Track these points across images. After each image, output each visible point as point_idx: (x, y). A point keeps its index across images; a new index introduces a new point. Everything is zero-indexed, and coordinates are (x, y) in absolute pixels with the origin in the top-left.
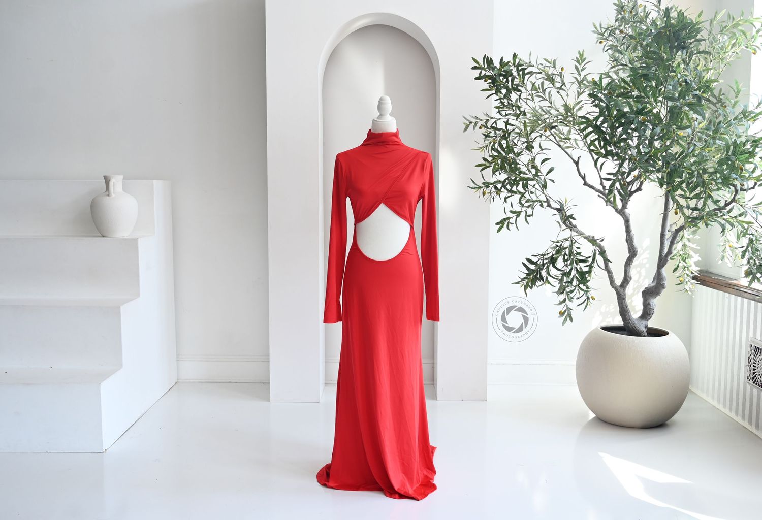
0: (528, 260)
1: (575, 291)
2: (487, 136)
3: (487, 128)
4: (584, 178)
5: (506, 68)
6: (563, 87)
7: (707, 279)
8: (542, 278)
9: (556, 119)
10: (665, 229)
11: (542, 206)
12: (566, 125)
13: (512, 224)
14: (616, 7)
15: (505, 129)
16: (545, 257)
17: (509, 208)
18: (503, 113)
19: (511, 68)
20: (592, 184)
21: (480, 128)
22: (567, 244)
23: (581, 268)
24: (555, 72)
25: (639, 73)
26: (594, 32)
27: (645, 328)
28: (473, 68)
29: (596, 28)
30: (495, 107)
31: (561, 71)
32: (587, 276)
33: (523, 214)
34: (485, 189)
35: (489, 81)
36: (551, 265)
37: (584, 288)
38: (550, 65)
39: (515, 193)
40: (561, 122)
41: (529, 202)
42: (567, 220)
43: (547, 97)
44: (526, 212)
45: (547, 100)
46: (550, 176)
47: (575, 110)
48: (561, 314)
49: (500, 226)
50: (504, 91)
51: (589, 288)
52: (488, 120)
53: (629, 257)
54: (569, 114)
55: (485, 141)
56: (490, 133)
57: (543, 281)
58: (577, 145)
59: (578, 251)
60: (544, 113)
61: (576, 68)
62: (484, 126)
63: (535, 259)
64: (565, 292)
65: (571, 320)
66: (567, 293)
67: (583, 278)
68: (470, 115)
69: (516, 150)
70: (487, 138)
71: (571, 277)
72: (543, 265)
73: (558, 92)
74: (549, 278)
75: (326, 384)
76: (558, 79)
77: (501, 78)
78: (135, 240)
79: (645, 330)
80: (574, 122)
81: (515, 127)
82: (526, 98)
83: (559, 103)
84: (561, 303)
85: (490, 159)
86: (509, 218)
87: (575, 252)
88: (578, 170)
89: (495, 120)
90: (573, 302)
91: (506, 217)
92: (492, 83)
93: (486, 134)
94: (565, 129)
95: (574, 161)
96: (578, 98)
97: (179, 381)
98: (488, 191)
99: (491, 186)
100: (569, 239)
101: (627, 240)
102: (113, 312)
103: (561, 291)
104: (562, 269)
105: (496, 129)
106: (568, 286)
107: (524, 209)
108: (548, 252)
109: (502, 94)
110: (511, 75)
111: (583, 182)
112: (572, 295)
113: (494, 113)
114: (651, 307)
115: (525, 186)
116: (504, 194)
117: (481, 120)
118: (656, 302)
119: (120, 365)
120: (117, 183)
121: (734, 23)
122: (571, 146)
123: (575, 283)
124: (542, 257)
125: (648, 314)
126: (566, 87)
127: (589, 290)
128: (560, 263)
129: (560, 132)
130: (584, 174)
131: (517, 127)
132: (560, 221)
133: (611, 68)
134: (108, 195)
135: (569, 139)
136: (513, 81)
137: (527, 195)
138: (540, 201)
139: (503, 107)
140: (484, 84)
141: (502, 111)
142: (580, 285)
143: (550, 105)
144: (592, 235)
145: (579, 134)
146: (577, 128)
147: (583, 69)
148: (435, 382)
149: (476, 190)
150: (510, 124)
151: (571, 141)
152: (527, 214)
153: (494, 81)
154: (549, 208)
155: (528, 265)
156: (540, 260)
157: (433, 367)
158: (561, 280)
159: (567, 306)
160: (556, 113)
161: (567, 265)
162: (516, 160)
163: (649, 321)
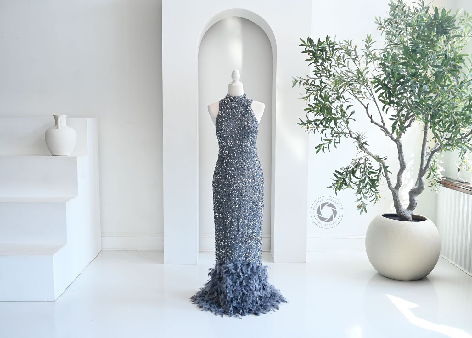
0: (337, 171)
1: (368, 192)
2: (308, 90)
3: (308, 85)
4: (371, 118)
5: (322, 46)
6: (357, 58)
7: (448, 183)
8: (346, 184)
9: (352, 79)
10: (424, 151)
11: (345, 136)
12: (359, 83)
13: (326, 148)
14: (390, 7)
15: (320, 85)
16: (348, 170)
17: (324, 137)
18: (319, 75)
19: (326, 45)
20: (376, 122)
21: (303, 85)
22: (362, 161)
23: (372, 177)
24: (352, 49)
25: (409, 50)
26: (376, 23)
27: (411, 215)
28: (301, 45)
29: (377, 20)
30: (313, 71)
31: (355, 48)
32: (376, 182)
33: (333, 141)
34: (309, 125)
35: (311, 54)
36: (352, 175)
37: (374, 190)
38: (347, 44)
39: (328, 127)
40: (355, 81)
41: (336, 133)
42: (362, 146)
43: (346, 64)
44: (335, 140)
45: (346, 67)
46: (352, 117)
47: (364, 73)
48: (359, 207)
49: (318, 149)
50: (320, 61)
51: (377, 190)
52: (308, 80)
53: (400, 169)
54: (360, 76)
55: (307, 93)
56: (310, 88)
57: (347, 186)
58: (366, 96)
59: (370, 166)
60: (344, 75)
61: (366, 46)
62: (306, 84)
63: (341, 171)
65: (366, 211)
66: (363, 193)
67: (373, 183)
68: (297, 76)
69: (330, 100)
70: (308, 91)
71: (366, 183)
73: (354, 62)
74: (351, 184)
75: (200, 252)
76: (353, 53)
77: (319, 52)
78: (75, 158)
79: (411, 217)
80: (363, 81)
81: (326, 84)
82: (334, 66)
83: (354, 68)
84: (359, 200)
85: (314, 106)
86: (324, 144)
87: (368, 167)
88: (367, 112)
89: (313, 79)
90: (367, 199)
91: (322, 143)
92: (313, 55)
93: (308, 88)
94: (358, 86)
95: (365, 107)
96: (367, 65)
97: (103, 250)
98: (310, 126)
99: (313, 123)
100: (364, 158)
101: (399, 158)
102: (61, 205)
103: (359, 192)
104: (359, 178)
105: (314, 85)
106: (364, 189)
107: (334, 138)
108: (350, 167)
109: (319, 63)
110: (326, 50)
111: (370, 120)
112: (366, 195)
113: (312, 75)
114: (415, 202)
116: (321, 128)
117: (304, 79)
118: (417, 198)
119: (66, 242)
120: (62, 119)
121: (468, 17)
122: (362, 96)
123: (368, 187)
124: (346, 170)
125: (413, 207)
127: (377, 191)
128: (358, 174)
129: (355, 88)
130: (371, 115)
131: (328, 84)
132: (358, 146)
133: (388, 46)
134: (57, 128)
135: (361, 92)
136: (326, 54)
137: (335, 129)
138: (344, 133)
139: (319, 71)
140: (307, 56)
141: (318, 73)
142: (371, 188)
143: (348, 70)
144: (378, 155)
145: (367, 89)
146: (366, 85)
147: (370, 47)
148: (271, 250)
149: (303, 126)
150: (323, 83)
151: (362, 93)
152: (336, 141)
153: (314, 54)
154: (351, 137)
155: (337, 175)
156: (345, 172)
157: (270, 240)
158: (359, 185)
159: (363, 202)
160: (352, 75)
161: (363, 175)
162: (330, 106)
163: (414, 211)
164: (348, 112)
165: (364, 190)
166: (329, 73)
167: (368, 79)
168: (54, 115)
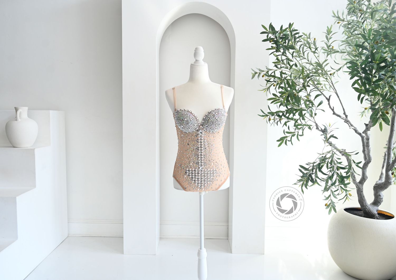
0: (302, 167)
1: (339, 190)
2: (268, 81)
3: (268, 76)
4: (333, 110)
5: (284, 33)
8: (312, 180)
10: (391, 144)
11: (310, 128)
12: (319, 76)
13: (289, 141)
15: (280, 76)
16: (315, 164)
17: (287, 130)
19: (288, 33)
20: (338, 114)
21: (263, 76)
22: (328, 156)
23: (341, 173)
24: (310, 42)
26: (334, 17)
27: (377, 211)
28: (263, 33)
29: (334, 14)
30: (273, 62)
31: (314, 41)
32: (345, 179)
33: (296, 133)
34: (271, 116)
35: (273, 42)
36: (318, 170)
37: (345, 188)
38: (306, 37)
39: (292, 119)
41: (300, 125)
44: (298, 132)
45: (306, 59)
47: (323, 66)
48: (327, 206)
49: (280, 142)
50: (282, 50)
52: (268, 71)
53: (365, 163)
54: (319, 68)
55: (267, 84)
56: (270, 79)
57: (313, 182)
58: (326, 88)
59: (339, 161)
61: (326, 37)
62: (266, 75)
63: (307, 167)
64: (330, 190)
65: (335, 210)
66: (331, 190)
67: (342, 179)
68: (256, 68)
69: (297, 89)
70: (269, 83)
71: (334, 179)
72: (313, 170)
74: (317, 179)
75: (160, 238)
76: (312, 46)
77: (281, 40)
78: (33, 150)
81: (287, 75)
83: (314, 60)
84: (327, 198)
85: (279, 95)
86: (287, 137)
87: (335, 162)
88: (329, 104)
89: (274, 71)
90: (336, 197)
91: (285, 136)
93: (268, 80)
94: (318, 78)
95: (327, 98)
96: (327, 57)
97: (69, 235)
98: (272, 118)
99: (275, 114)
100: (331, 152)
103: (326, 189)
104: (326, 174)
105: (274, 77)
107: (297, 130)
108: (316, 161)
109: (280, 52)
110: (288, 38)
111: (333, 113)
112: (336, 193)
113: (272, 66)
114: (381, 198)
115: (301, 115)
116: (284, 120)
117: (263, 71)
118: (384, 193)
119: (16, 238)
120: (23, 112)
122: (322, 89)
123: (337, 184)
124: (312, 164)
125: (379, 202)
126: (317, 50)
128: (324, 169)
130: (333, 107)
132: (324, 140)
134: (16, 120)
135: (320, 84)
136: (288, 42)
137: (299, 121)
138: (308, 125)
139: (279, 63)
140: (269, 44)
141: (278, 65)
142: (341, 185)
143: (308, 62)
144: (344, 149)
145: (327, 81)
146: (325, 77)
147: (331, 38)
148: (229, 238)
149: (264, 117)
150: (284, 74)
151: (322, 85)
152: (299, 134)
153: (276, 42)
154: (317, 130)
155: (302, 170)
156: (311, 167)
157: (228, 228)
158: (327, 182)
159: (331, 200)
160: (312, 67)
161: (330, 171)
162: (298, 95)
163: (379, 207)
164: (316, 102)
165: (333, 187)
166: (289, 65)
167: (327, 71)
168: (15, 108)
